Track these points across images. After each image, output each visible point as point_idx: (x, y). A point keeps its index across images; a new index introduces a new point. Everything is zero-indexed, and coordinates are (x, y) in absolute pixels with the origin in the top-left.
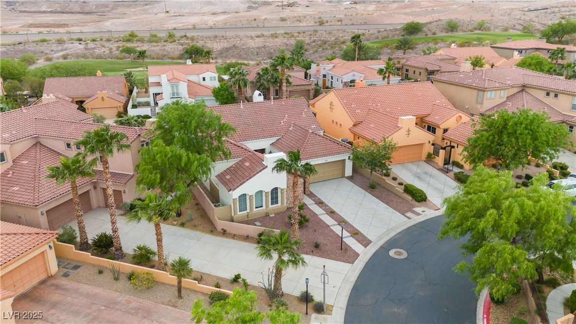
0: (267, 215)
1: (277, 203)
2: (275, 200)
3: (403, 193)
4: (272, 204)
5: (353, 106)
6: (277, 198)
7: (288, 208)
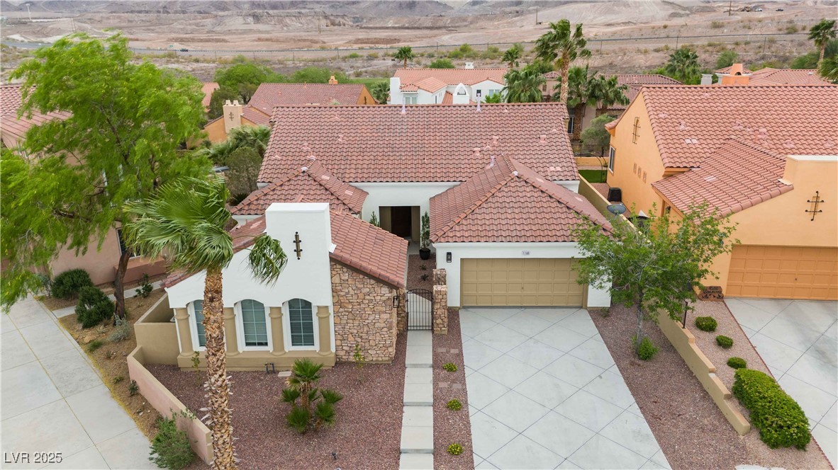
0: (271, 370)
1: (310, 341)
2: (302, 332)
3: (728, 397)
4: (296, 341)
5: (682, 127)
6: (309, 328)
7: (336, 363)
